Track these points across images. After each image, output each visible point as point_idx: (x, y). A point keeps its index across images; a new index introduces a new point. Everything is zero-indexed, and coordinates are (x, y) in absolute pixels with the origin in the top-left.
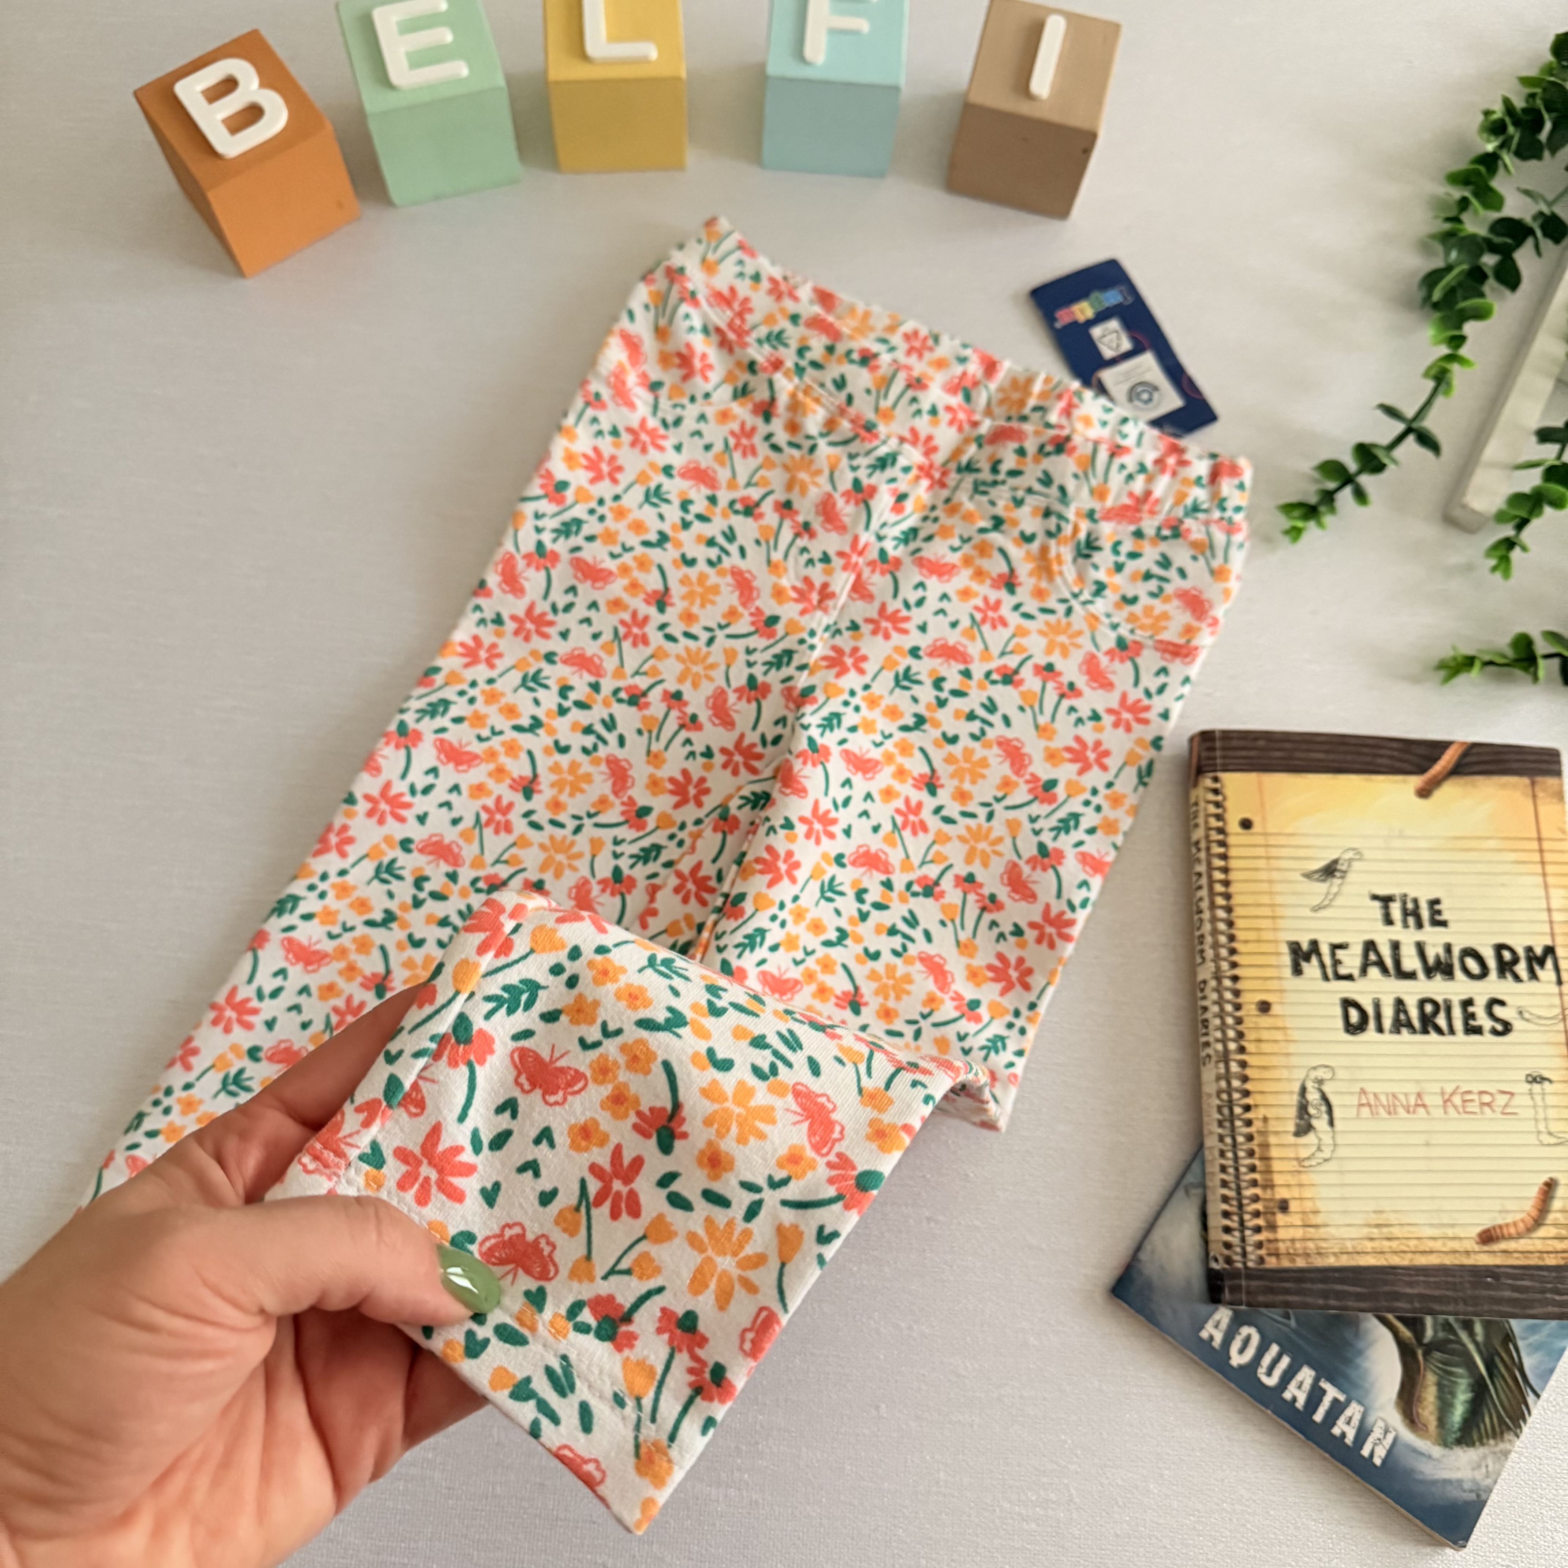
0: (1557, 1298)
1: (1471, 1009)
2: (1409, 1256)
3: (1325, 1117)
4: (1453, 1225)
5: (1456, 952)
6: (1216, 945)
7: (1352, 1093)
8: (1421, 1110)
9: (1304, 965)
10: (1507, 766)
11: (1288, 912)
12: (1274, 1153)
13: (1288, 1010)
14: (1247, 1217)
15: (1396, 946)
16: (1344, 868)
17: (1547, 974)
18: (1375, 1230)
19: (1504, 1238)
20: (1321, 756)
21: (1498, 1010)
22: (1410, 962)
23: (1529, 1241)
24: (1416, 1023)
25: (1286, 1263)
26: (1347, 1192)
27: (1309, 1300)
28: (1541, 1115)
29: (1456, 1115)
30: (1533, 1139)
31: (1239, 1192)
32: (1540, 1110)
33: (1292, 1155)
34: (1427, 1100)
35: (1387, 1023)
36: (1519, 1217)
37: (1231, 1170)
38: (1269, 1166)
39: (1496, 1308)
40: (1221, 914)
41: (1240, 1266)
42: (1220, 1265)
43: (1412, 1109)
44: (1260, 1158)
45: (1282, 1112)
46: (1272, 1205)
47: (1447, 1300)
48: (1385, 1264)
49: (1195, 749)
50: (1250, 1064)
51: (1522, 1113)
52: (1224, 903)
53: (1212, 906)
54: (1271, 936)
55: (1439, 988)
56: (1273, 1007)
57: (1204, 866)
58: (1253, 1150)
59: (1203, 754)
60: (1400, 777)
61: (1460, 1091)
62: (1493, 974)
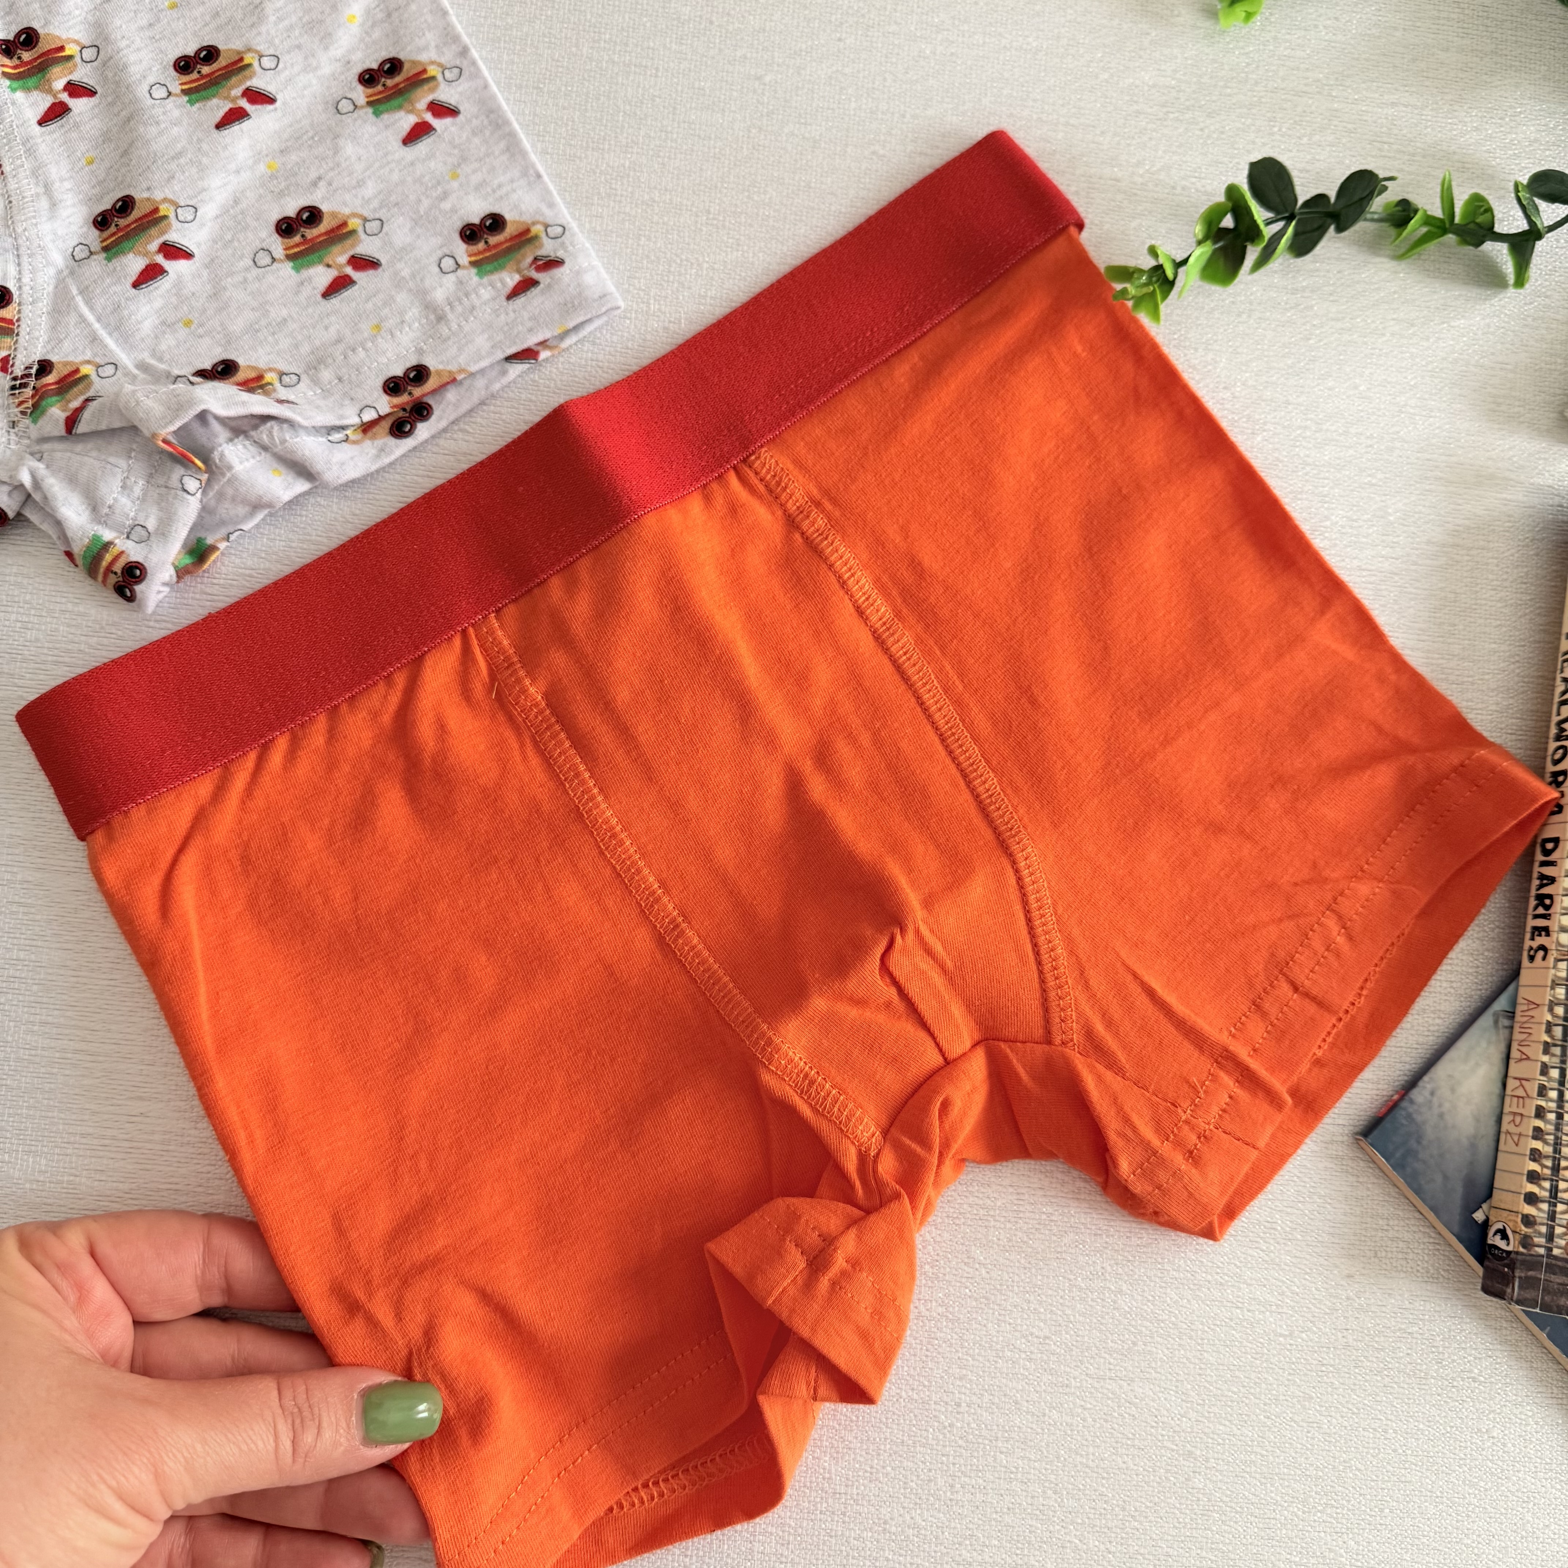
37: (1552, 1116)
41: (1542, 1251)
42: (1512, 1245)
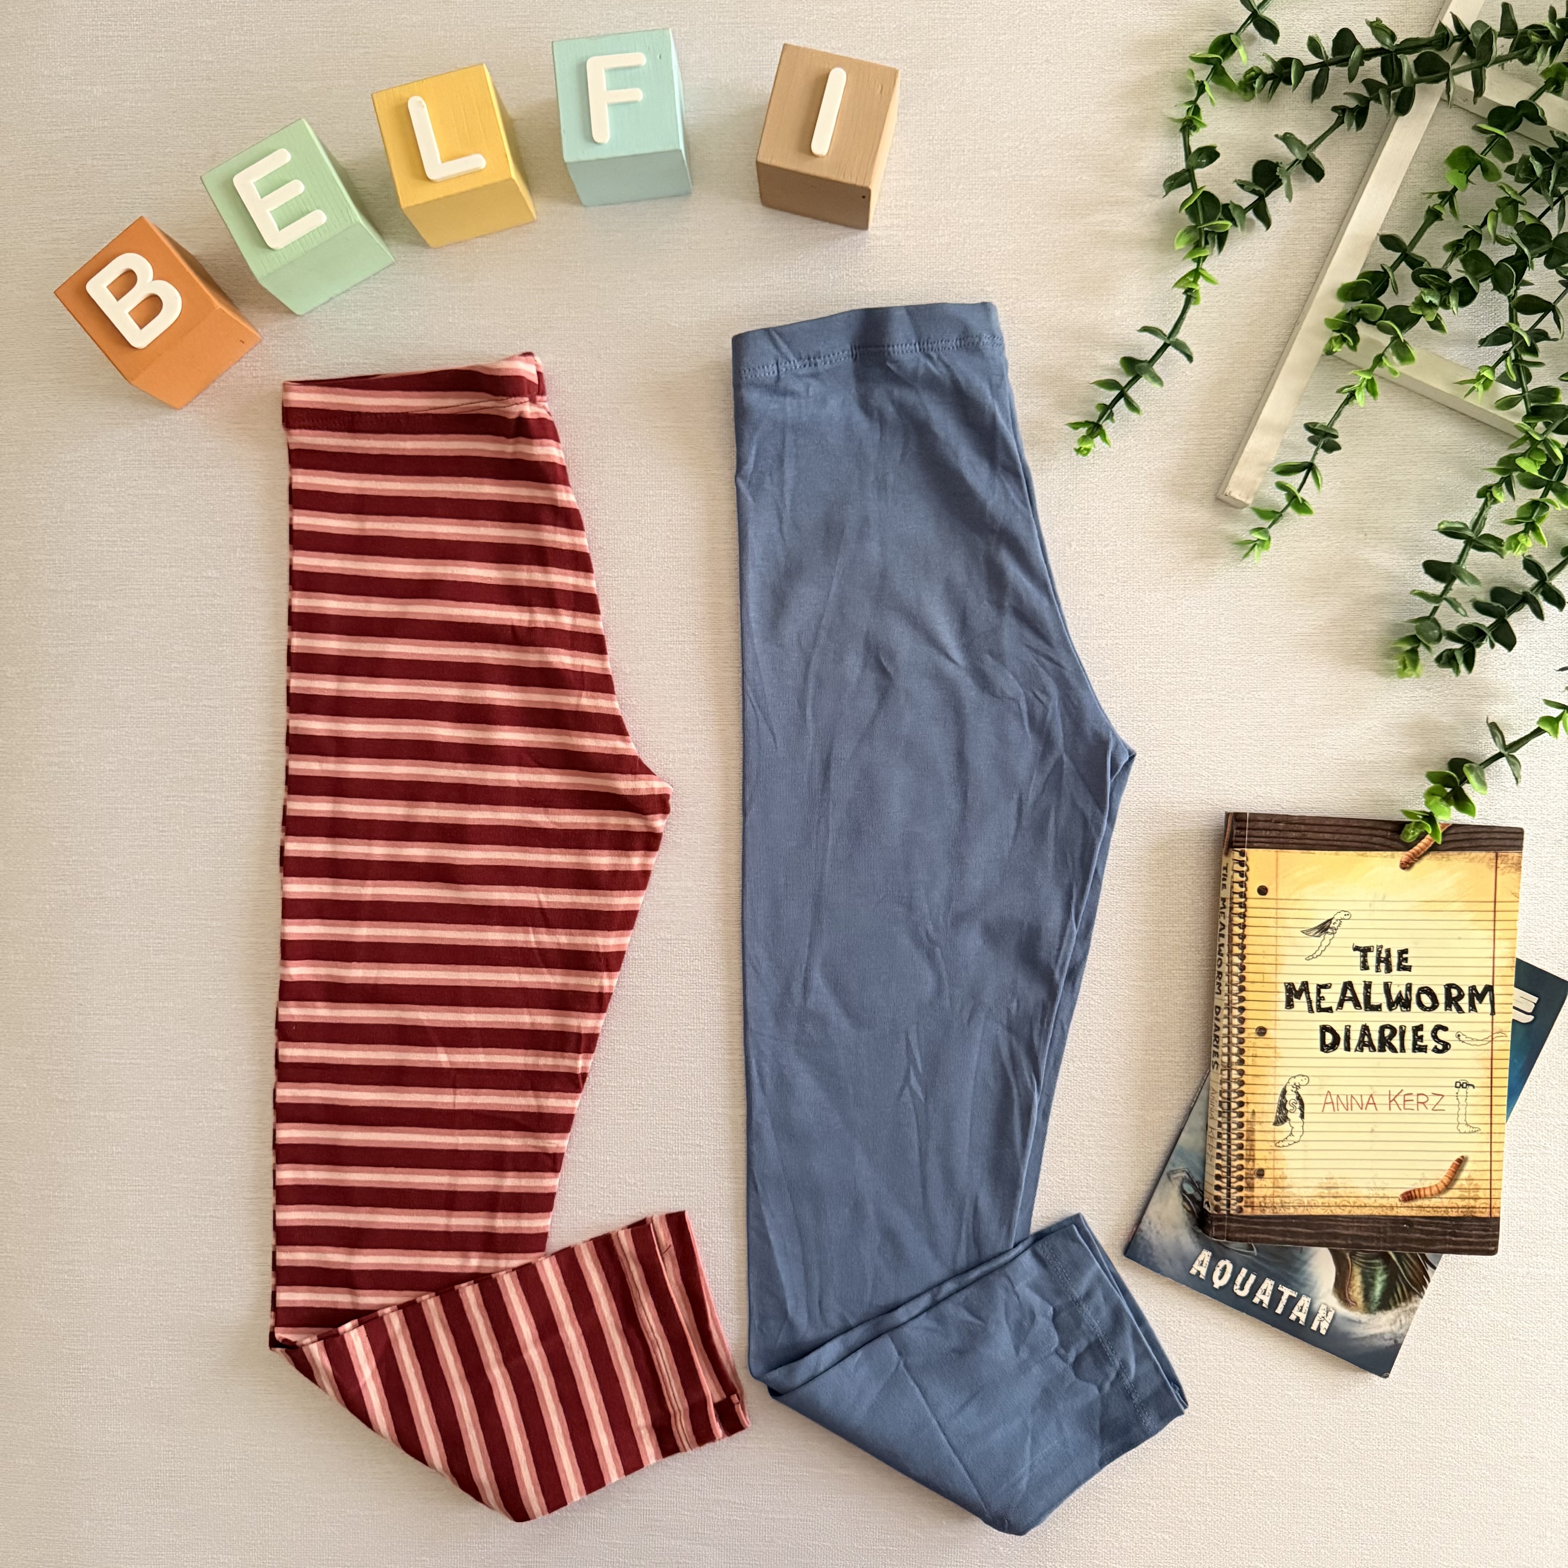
0: (1454, 1239)
1: (1420, 1033)
2: (1349, 1209)
3: (1299, 1111)
4: (1383, 1188)
5: (1415, 991)
6: (1230, 984)
7: (1320, 1095)
8: (1371, 1108)
9: (1295, 1000)
10: (1479, 843)
11: (1288, 960)
12: (1257, 1136)
13: (1280, 1034)
14: (1233, 1180)
15: (1368, 986)
16: (1336, 926)
17: (1484, 1007)
18: (1326, 1191)
19: (1420, 1197)
20: (1327, 836)
21: (1441, 1034)
22: (1378, 997)
23: (1439, 1200)
24: (1376, 1044)
25: (1258, 1212)
26: (1309, 1164)
27: (1272, 1237)
28: (1462, 1111)
29: (1399, 1111)
30: (1453, 1128)
31: (1229, 1163)
34: (1377, 1100)
35: (1354, 1043)
36: (1434, 1183)
37: (1225, 1147)
38: (1253, 1145)
39: (1406, 1244)
40: (1236, 960)
41: (1225, 1212)
42: (1211, 1210)
43: (1364, 1106)
44: (1247, 1140)
45: (1266, 1108)
46: (1252, 1172)
47: (1372, 1239)
48: (1330, 1214)
49: (1229, 825)
50: (1246, 1073)
51: (1448, 1110)
52: (1240, 952)
53: (1230, 952)
54: (1272, 978)
55: (1397, 1018)
56: (1268, 1032)
57: (1227, 919)
58: (1243, 1134)
59: (1235, 831)
60: (1389, 853)
61: (1403, 1093)
62: (1442, 1007)
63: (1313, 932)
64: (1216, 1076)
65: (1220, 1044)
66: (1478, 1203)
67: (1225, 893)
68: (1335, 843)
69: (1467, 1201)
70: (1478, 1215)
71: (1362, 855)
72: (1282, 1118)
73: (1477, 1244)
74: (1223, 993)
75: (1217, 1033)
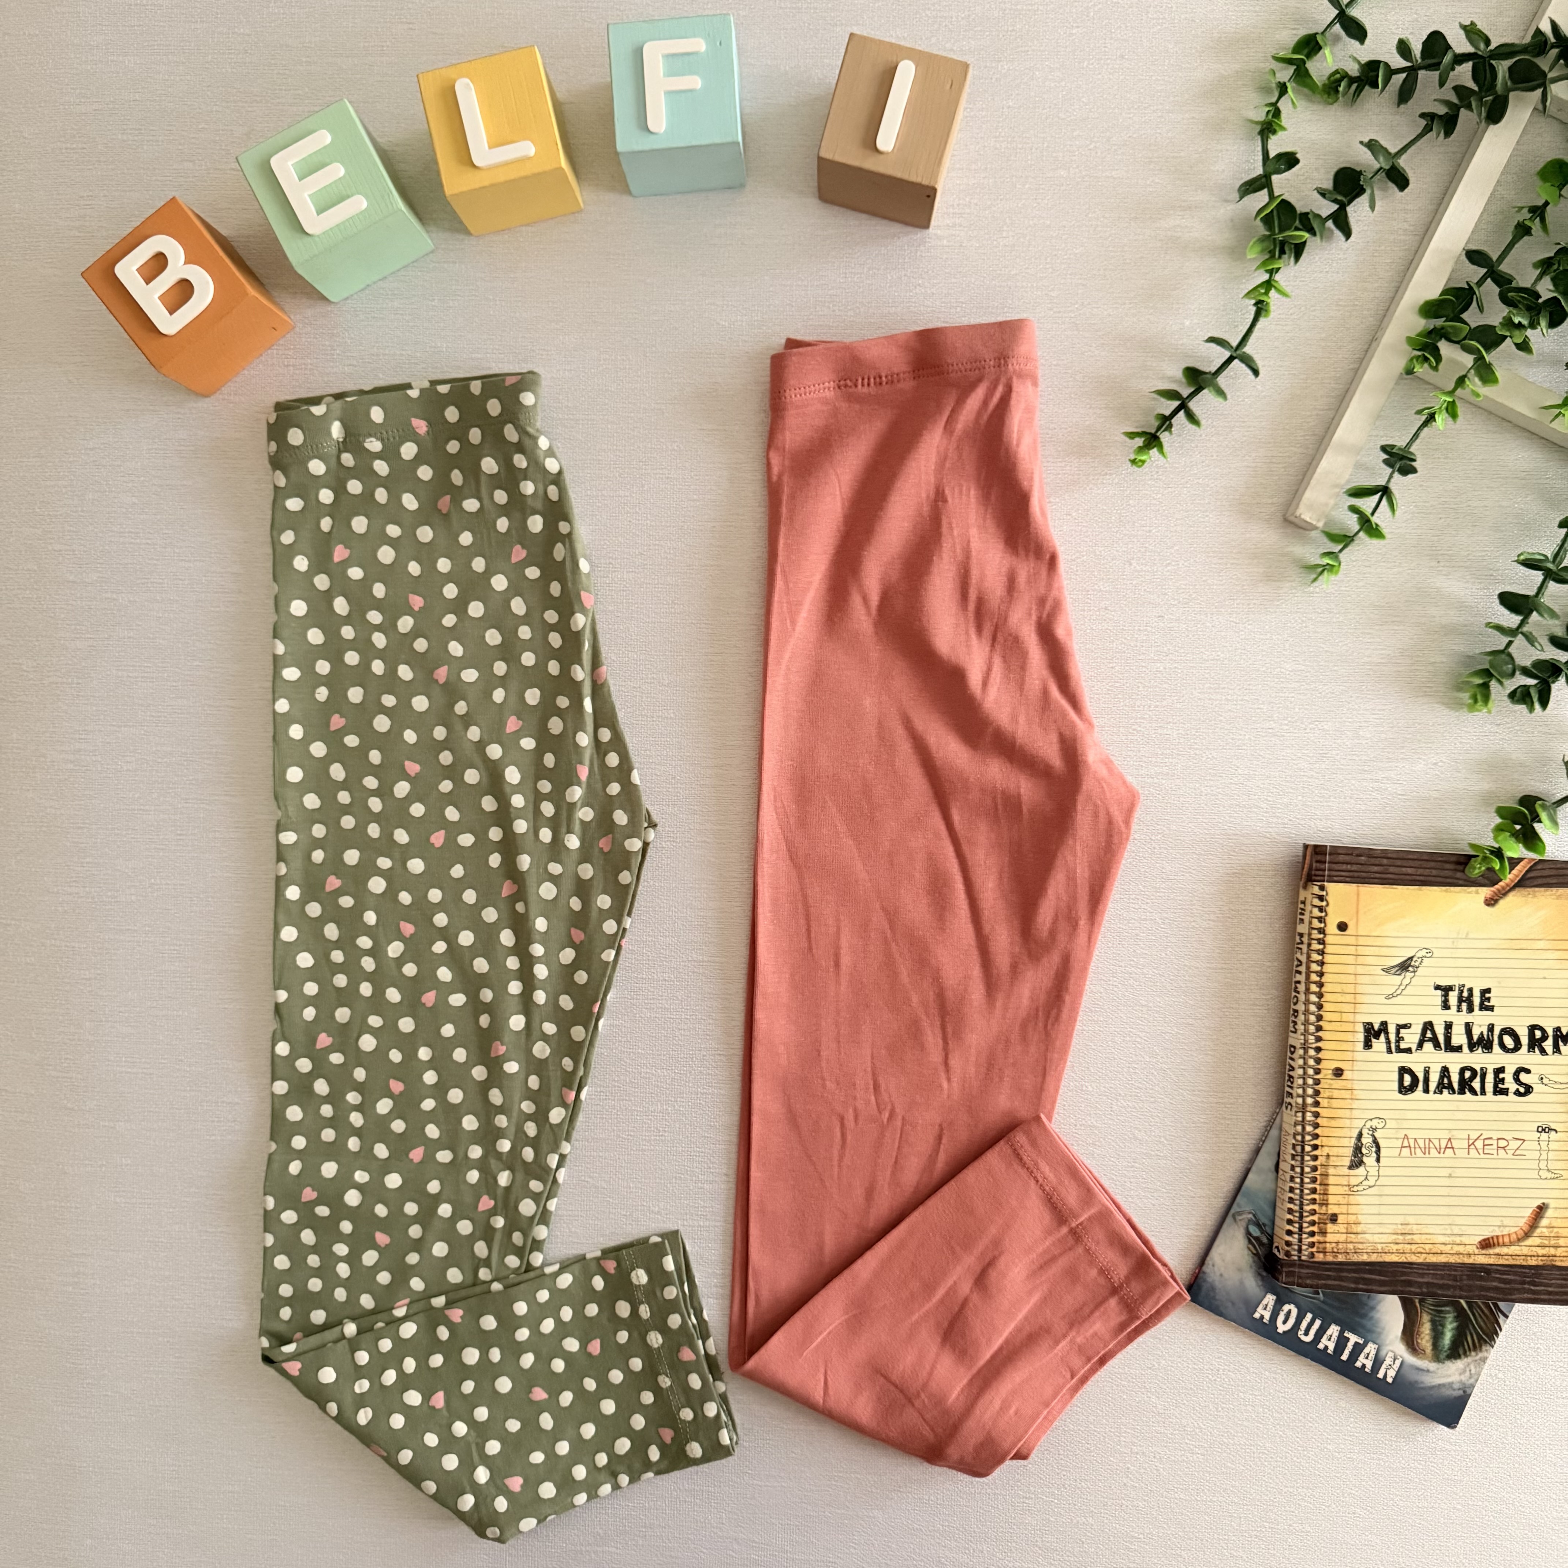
0: (1532, 1288)
1: (1501, 1076)
2: (1424, 1255)
3: (1374, 1155)
4: (1461, 1235)
5: (1497, 1032)
6: (1306, 1022)
7: (1397, 1138)
8: (1449, 1152)
9: (1373, 1040)
11: (1367, 999)
12: (1331, 1180)
13: (1357, 1076)
14: (1305, 1225)
15: (1449, 1026)
16: (1417, 964)
18: (1401, 1237)
19: (1498, 1245)
20: (1410, 871)
21: (1523, 1077)
22: (1459, 1038)
24: (1456, 1086)
25: (1330, 1258)
26: (1383, 1210)
27: (1342, 1284)
28: (1544, 1156)
29: (1478, 1156)
30: (1535, 1174)
31: (1301, 1208)
32: (1544, 1154)
33: (1346, 1183)
34: (1455, 1144)
35: (1433, 1086)
36: (1513, 1230)
37: (1298, 1191)
38: (1327, 1190)
39: (1477, 1293)
40: (1314, 998)
41: (1296, 1258)
42: (1281, 1256)
43: (1442, 1150)
44: (1321, 1184)
45: (1341, 1151)
46: (1325, 1217)
47: (1448, 1287)
48: (1405, 1260)
49: (1308, 858)
50: (1321, 1115)
51: (1529, 1155)
52: (1317, 990)
53: (1308, 991)
54: (1350, 1017)
55: (1478, 1059)
56: (1345, 1073)
57: (1305, 956)
58: (1316, 1178)
59: (1314, 865)
60: (1473, 889)
61: (1482, 1137)
62: (1525, 1048)
63: (1394, 970)
64: (1289, 1118)
65: (1295, 1085)
66: (1559, 1252)
67: (1302, 928)
68: (1418, 878)
69: (1547, 1249)
70: (1559, 1264)
71: (1446, 891)
72: (1357, 1162)
73: (1557, 1293)
74: (1299, 1032)
75: (1291, 1073)
